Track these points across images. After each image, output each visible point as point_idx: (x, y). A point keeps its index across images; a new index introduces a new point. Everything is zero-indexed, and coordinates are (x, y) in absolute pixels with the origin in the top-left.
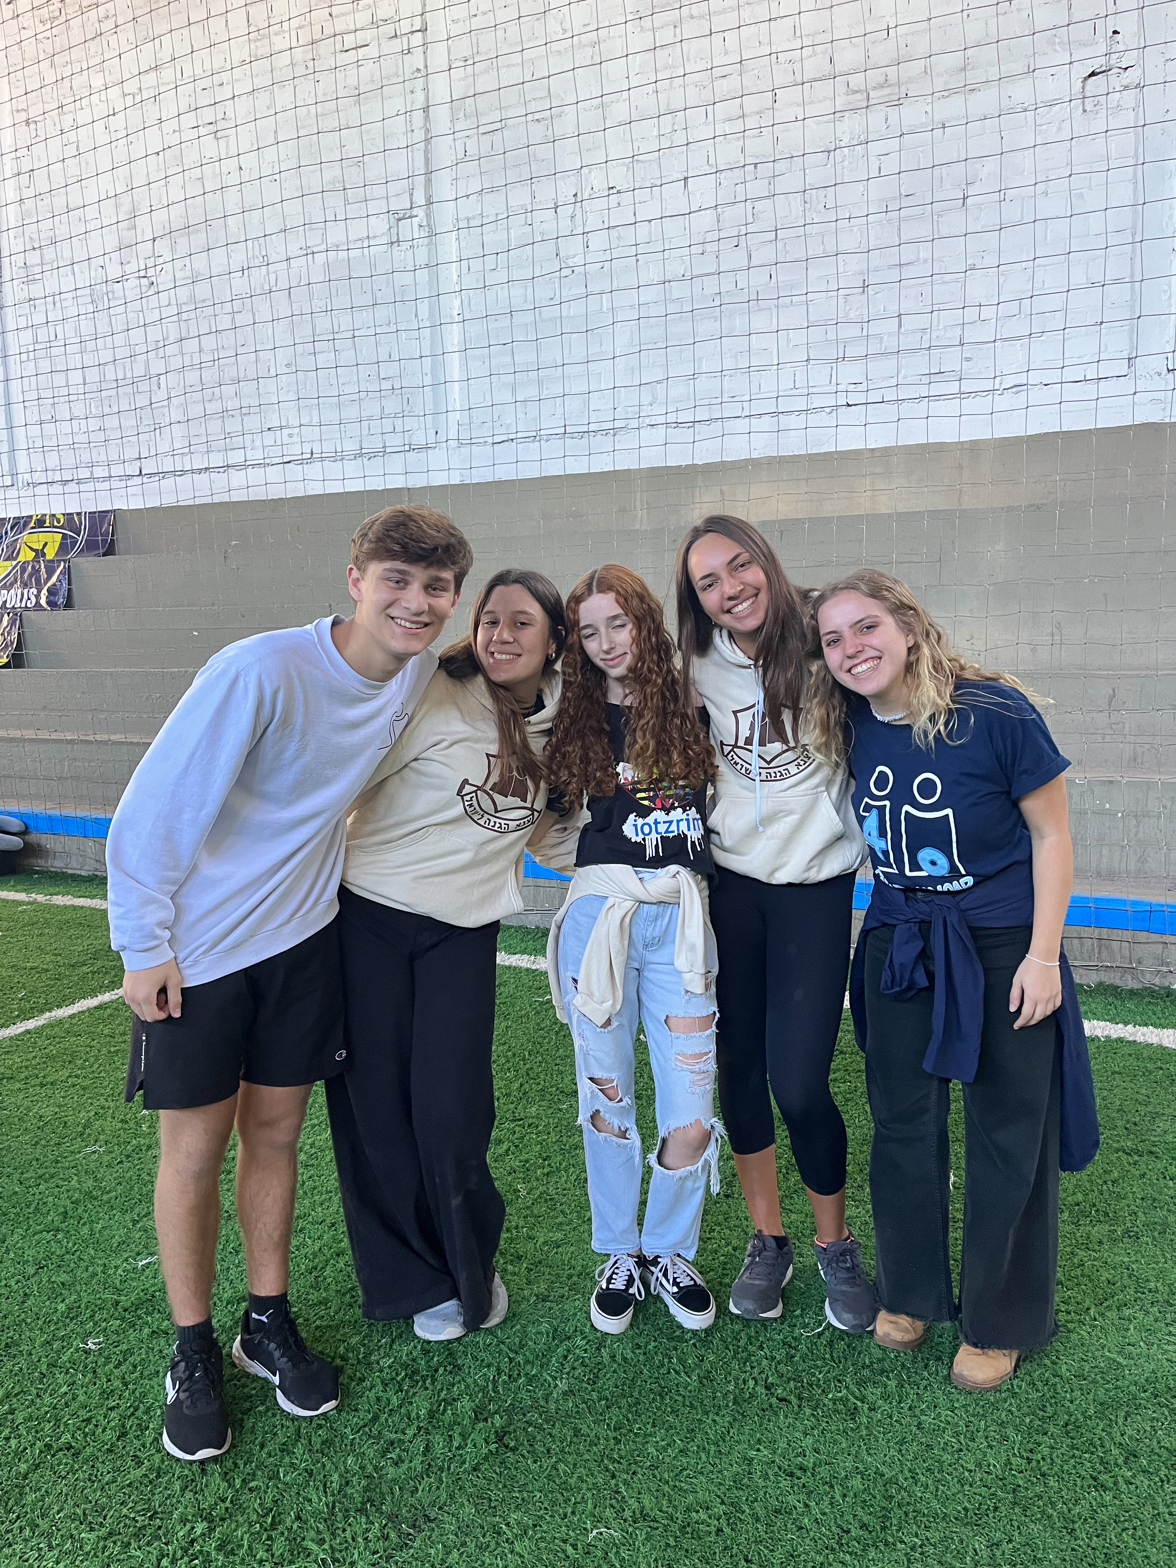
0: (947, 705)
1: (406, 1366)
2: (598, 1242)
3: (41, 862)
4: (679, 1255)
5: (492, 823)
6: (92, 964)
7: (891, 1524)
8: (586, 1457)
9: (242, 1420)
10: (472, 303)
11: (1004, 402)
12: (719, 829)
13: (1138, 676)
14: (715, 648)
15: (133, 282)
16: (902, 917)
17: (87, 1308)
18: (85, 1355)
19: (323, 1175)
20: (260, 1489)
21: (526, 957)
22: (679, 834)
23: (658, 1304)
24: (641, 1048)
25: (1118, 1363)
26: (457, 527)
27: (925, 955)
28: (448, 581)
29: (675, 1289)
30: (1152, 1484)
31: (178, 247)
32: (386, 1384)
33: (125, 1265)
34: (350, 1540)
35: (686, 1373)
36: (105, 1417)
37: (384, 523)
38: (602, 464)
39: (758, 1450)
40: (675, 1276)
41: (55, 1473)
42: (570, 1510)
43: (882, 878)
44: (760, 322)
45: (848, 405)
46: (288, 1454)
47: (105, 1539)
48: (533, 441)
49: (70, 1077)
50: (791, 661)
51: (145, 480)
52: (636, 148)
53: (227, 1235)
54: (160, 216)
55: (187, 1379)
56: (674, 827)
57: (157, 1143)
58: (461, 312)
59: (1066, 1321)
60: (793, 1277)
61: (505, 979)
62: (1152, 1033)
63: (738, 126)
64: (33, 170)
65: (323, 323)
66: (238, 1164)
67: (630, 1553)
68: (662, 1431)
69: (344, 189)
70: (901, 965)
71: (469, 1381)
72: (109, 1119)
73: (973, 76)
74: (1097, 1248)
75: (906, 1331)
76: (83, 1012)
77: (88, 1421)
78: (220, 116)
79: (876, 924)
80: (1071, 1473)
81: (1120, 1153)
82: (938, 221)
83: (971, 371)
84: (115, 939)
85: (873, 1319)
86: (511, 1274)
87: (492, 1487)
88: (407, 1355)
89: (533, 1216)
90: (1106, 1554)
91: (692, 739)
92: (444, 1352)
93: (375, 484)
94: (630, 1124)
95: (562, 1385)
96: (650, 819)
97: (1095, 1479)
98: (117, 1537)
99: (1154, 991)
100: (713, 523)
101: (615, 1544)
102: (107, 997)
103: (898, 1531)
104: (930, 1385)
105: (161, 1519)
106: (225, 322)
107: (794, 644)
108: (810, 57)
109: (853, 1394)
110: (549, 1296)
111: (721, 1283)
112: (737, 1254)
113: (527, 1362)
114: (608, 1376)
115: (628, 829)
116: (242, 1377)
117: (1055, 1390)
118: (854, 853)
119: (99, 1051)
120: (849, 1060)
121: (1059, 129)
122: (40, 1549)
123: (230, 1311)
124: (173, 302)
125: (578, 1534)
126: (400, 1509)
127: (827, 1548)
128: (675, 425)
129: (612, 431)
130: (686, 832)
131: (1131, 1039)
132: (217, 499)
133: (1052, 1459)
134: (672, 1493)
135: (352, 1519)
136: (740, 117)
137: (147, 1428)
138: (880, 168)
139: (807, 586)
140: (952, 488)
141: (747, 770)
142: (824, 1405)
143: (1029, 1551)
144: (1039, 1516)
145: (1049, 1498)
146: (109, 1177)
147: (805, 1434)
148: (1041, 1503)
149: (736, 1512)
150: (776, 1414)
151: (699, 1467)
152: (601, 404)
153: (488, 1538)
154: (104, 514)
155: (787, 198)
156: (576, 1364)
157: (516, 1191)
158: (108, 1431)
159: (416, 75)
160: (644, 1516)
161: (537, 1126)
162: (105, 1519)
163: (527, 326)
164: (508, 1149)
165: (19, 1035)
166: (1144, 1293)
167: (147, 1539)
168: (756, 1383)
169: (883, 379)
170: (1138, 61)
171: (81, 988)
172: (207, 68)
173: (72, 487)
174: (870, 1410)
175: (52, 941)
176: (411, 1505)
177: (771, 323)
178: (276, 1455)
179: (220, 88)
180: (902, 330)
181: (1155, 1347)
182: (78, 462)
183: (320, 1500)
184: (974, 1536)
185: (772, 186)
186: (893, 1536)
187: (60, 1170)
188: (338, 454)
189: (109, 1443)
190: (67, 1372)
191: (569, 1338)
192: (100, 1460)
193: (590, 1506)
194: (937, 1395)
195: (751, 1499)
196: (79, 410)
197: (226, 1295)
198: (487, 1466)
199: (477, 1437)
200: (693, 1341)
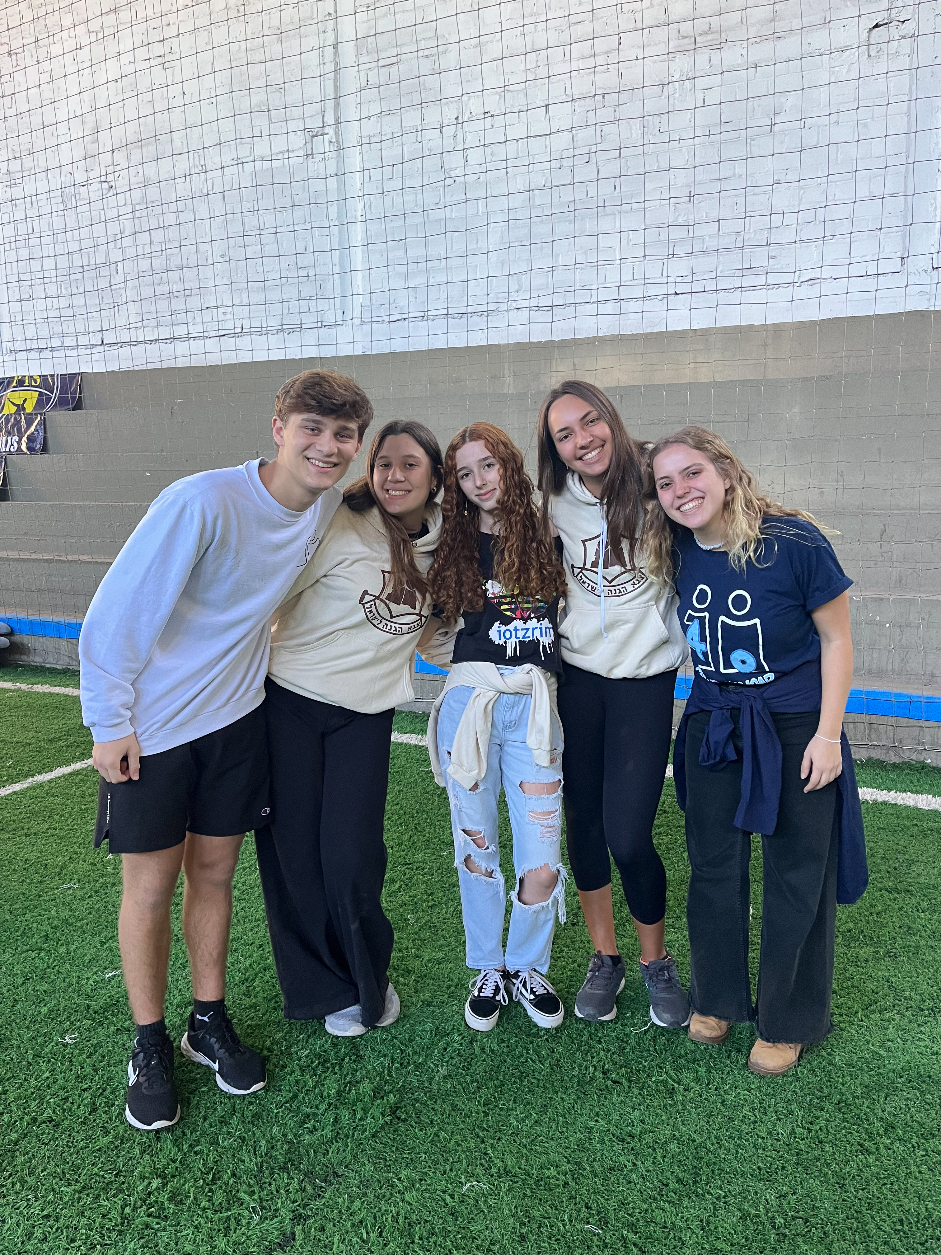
0: (757, 535)
1: (319, 1056)
2: (471, 960)
3: (25, 658)
4: (535, 970)
5: (389, 627)
6: (67, 739)
7: (701, 1179)
8: (462, 1126)
9: (189, 1098)
10: (373, 205)
11: (803, 292)
12: (568, 634)
13: (904, 514)
14: (569, 489)
15: (96, 186)
16: (716, 705)
17: (64, 1011)
18: (63, 1048)
19: (252, 907)
20: (203, 1152)
21: (414, 736)
22: (534, 639)
25: (880, 1055)
26: (361, 388)
27: (734, 735)
28: (353, 430)
29: (532, 997)
30: (906, 1149)
31: (133, 157)
32: (304, 1070)
33: (95, 977)
34: (275, 1192)
35: (540, 1061)
36: (79, 1096)
37: (303, 382)
38: (477, 339)
39: (597, 1121)
40: (532, 986)
41: (40, 1140)
42: (448, 1168)
43: (701, 674)
44: (606, 225)
45: (676, 294)
46: (225, 1125)
47: (80, 1192)
48: (422, 320)
49: (48, 829)
50: (629, 499)
51: (106, 348)
52: (506, 80)
53: (176, 954)
54: (118, 132)
55: (145, 1067)
56: (529, 634)
57: (120, 882)
58: (363, 213)
59: (840, 1022)
60: (625, 987)
61: (398, 753)
62: (910, 797)
63: (590, 63)
64: (15, 94)
65: (251, 221)
66: (184, 897)
67: (496, 1201)
68: (522, 1106)
69: (268, 111)
71: (369, 1067)
72: (81, 862)
73: (780, 26)
74: (864, 965)
75: (712, 1028)
76: (59, 778)
77: (66, 1099)
78: (168, 50)
79: (696, 710)
80: (842, 1141)
81: (883, 892)
82: (750, 144)
83: (776, 267)
84: (87, 718)
86: (402, 985)
87: (387, 1150)
88: (320, 1048)
89: (420, 939)
90: (869, 1203)
91: (546, 561)
92: (349, 1045)
93: (295, 354)
95: (443, 1071)
96: (511, 627)
97: (861, 1145)
98: (89, 1191)
99: (912, 765)
100: (569, 386)
101: (483, 1194)
102: (78, 766)
103: (706, 1185)
104: (732, 1071)
105: (124, 1176)
106: (171, 219)
107: (632, 486)
108: (648, 8)
109: (671, 1078)
110: (433, 1002)
111: (568, 992)
112: (581, 969)
113: (415, 1053)
114: (479, 1064)
115: (493, 634)
116: (189, 1064)
117: (830, 1075)
119: (73, 808)
120: (671, 818)
121: (849, 71)
122: (29, 1200)
123: (179, 1013)
124: (129, 202)
125: (455, 1187)
126: (314, 1167)
127: (650, 1198)
128: (537, 308)
129: (485, 313)
130: (539, 638)
131: (893, 802)
132: (165, 365)
133: (827, 1130)
134: (529, 1154)
135: (276, 1175)
136: (591, 56)
137: (113, 1105)
138: (704, 99)
139: (642, 439)
140: (758, 362)
141: (592, 588)
142: (649, 1086)
143: (809, 1201)
144: (817, 1174)
145: (825, 1160)
146: (81, 908)
147: (634, 1109)
148: (819, 1164)
149: (579, 1169)
150: (611, 1094)
151: (550, 1134)
152: (476, 290)
153: (384, 1190)
154: (73, 376)
155: (629, 123)
156: (453, 1055)
157: (407, 920)
158: (82, 1108)
159: (327, 18)
160: (507, 1173)
161: (423, 869)
162: (79, 1177)
163: (417, 225)
164: (400, 887)
165: (8, 795)
166: (901, 1001)
167: (113, 1192)
168: (595, 1070)
169: (705, 273)
170: (913, 16)
171: (58, 759)
172: (157, 9)
173: (47, 354)
174: (685, 1090)
175: (34, 721)
176: (323, 1164)
177: (615, 226)
178: (216, 1125)
179: (168, 27)
180: (721, 233)
181: (909, 1042)
182: (51, 333)
183: (251, 1161)
184: (766, 1189)
185: (617, 113)
186: (702, 1189)
187: (42, 902)
188: (264, 329)
189: (83, 1117)
190: (49, 1061)
191: (448, 1034)
192: (76, 1130)
193: (464, 1164)
194: (737, 1079)
195: (591, 1159)
196: (52, 290)
197: (175, 1001)
198: (383, 1134)
199: (375, 1112)
200: (546, 1037)
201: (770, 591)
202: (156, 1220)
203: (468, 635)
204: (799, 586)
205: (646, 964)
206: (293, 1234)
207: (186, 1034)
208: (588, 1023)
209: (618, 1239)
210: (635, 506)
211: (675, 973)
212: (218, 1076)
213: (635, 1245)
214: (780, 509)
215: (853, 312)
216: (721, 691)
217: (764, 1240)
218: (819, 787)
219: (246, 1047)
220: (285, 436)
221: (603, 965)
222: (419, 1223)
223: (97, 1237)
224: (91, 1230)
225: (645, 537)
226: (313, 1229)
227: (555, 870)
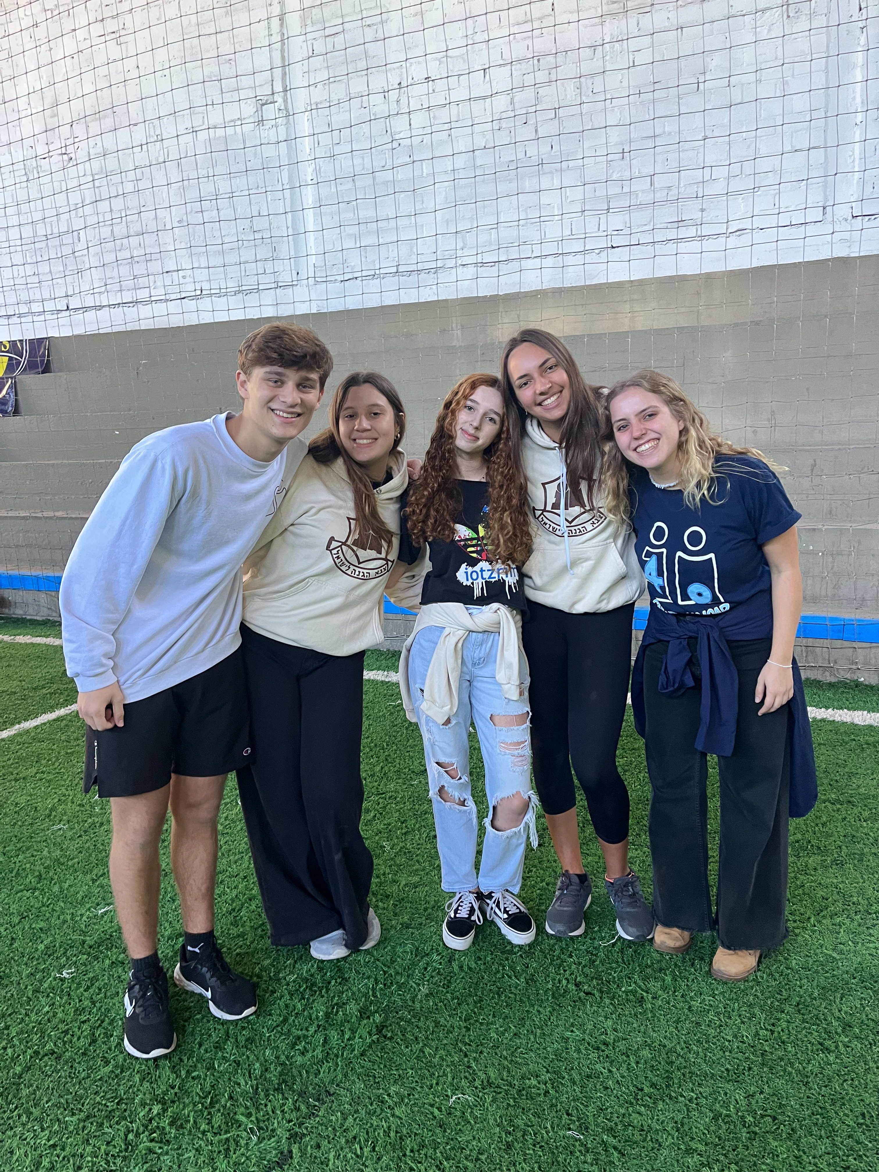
1: (306, 980)
3: (6, 611)
4: (507, 891)
5: (357, 573)
6: (50, 687)
7: (673, 1083)
8: (445, 1042)
9: (184, 1026)
10: (322, 170)
11: (731, 242)
13: (832, 450)
15: (56, 159)
16: (673, 635)
17: (60, 947)
18: (61, 983)
19: (236, 840)
20: (200, 1077)
21: (380, 672)
23: (493, 927)
24: (473, 737)
25: (833, 957)
27: (692, 663)
28: (314, 381)
29: (506, 916)
30: (863, 1046)
31: (92, 128)
32: (292, 994)
33: (88, 913)
34: (271, 1113)
35: (516, 977)
36: (79, 1028)
38: (428, 295)
39: (572, 1031)
41: (43, 1072)
42: (434, 1082)
43: (659, 606)
44: (547, 182)
45: (613, 247)
46: (220, 1050)
47: (85, 1121)
48: (373, 279)
49: (36, 773)
51: (72, 313)
52: (448, 45)
53: (166, 888)
54: (77, 105)
56: (495, 575)
57: (109, 822)
58: (314, 177)
59: (794, 928)
60: (591, 903)
62: (846, 714)
65: (207, 188)
67: (481, 1112)
68: (501, 1020)
69: (220, 80)
70: (675, 671)
71: (355, 989)
72: (69, 804)
74: (813, 873)
75: (676, 939)
76: (45, 724)
77: (66, 1032)
78: (121, 26)
79: (653, 641)
80: (804, 1041)
81: (827, 803)
82: (682, 101)
84: (70, 668)
85: (651, 930)
87: (376, 1067)
88: (307, 972)
89: (396, 865)
90: (832, 1099)
92: (334, 968)
93: (253, 314)
94: (467, 796)
95: (424, 990)
96: (477, 568)
97: (821, 1044)
98: (93, 1119)
99: (847, 684)
101: (469, 1106)
102: (62, 712)
103: (679, 1088)
104: (696, 978)
105: (126, 1104)
106: (129, 187)
107: (589, 430)
109: (640, 987)
110: (411, 924)
111: (538, 910)
112: (550, 888)
113: (397, 973)
114: (458, 982)
115: (461, 576)
117: (788, 979)
118: (634, 588)
119: (59, 753)
121: (769, 31)
122: (35, 1131)
123: (170, 945)
124: (89, 172)
125: (442, 1100)
126: (307, 1088)
127: (627, 1102)
128: (483, 264)
130: (504, 578)
132: (129, 328)
133: (789, 1031)
134: (510, 1066)
135: (271, 1096)
137: (112, 1036)
138: (634, 61)
140: (692, 309)
141: (553, 528)
142: (619, 996)
143: (776, 1100)
144: (782, 1073)
145: (789, 1059)
146: (72, 848)
147: (606, 1018)
148: (783, 1063)
149: (558, 1078)
150: (584, 1005)
151: (529, 1046)
152: (426, 248)
153: (375, 1106)
154: (40, 341)
155: (565, 85)
156: (433, 974)
157: (382, 847)
158: (82, 1040)
160: (490, 1084)
161: (396, 798)
162: (83, 1106)
163: (367, 187)
164: (375, 816)
166: (849, 905)
167: (116, 1119)
168: (568, 982)
169: (643, 225)
171: (42, 706)
173: (15, 320)
174: (653, 998)
175: (17, 670)
176: (316, 1084)
177: (556, 182)
178: (211, 1051)
179: (120, 4)
180: (654, 187)
181: (860, 945)
182: (19, 300)
183: (247, 1083)
184: (735, 1090)
186: (675, 1092)
187: (34, 843)
188: (222, 291)
189: (83, 1048)
190: (48, 996)
191: (428, 955)
192: (77, 1061)
193: (450, 1079)
194: (701, 985)
195: (568, 1068)
196: (18, 259)
197: (167, 933)
198: (371, 1052)
199: (362, 1031)
200: (520, 953)
201: (723, 527)
202: (159, 1145)
203: (435, 577)
205: (612, 881)
206: (290, 1152)
207: (179, 965)
208: (559, 939)
209: (598, 1143)
210: (592, 449)
211: (639, 888)
212: (210, 1002)
213: (615, 1148)
214: (730, 447)
217: (736, 1138)
218: (773, 710)
219: (237, 975)
220: (249, 389)
222: (410, 1136)
223: (102, 1163)
224: (97, 1157)
225: (603, 477)
226: (309, 1147)
227: (526, 797)
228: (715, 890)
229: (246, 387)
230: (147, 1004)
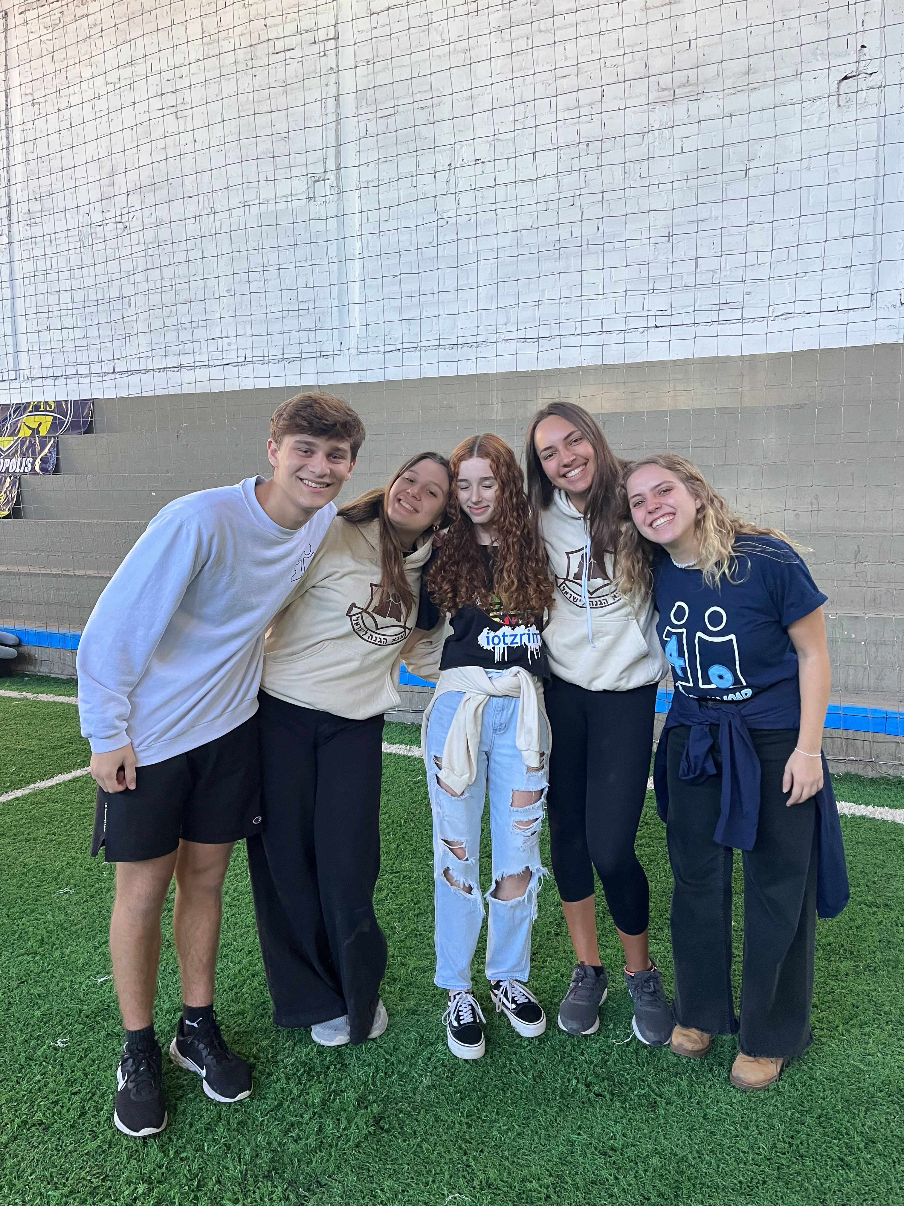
0: (730, 553)
1: (304, 1064)
3: (31, 668)
6: (68, 747)
8: (444, 1137)
9: (176, 1104)
10: (370, 245)
11: (777, 325)
13: (877, 536)
15: (111, 226)
17: (57, 1015)
18: (55, 1051)
19: (243, 913)
20: (189, 1159)
21: (403, 746)
25: (861, 1069)
27: (714, 750)
28: (345, 451)
29: (514, 1006)
30: (887, 1165)
31: (147, 199)
32: (289, 1078)
33: (87, 981)
34: (259, 1200)
35: (523, 1073)
36: (69, 1100)
38: (468, 369)
39: (579, 1134)
41: (29, 1143)
42: (431, 1179)
43: (681, 689)
44: (589, 262)
45: (657, 327)
46: (211, 1132)
47: (67, 1196)
48: (415, 351)
49: (48, 834)
51: (117, 376)
52: (496, 130)
54: (132, 176)
58: (361, 251)
59: (821, 1036)
60: (608, 998)
62: (887, 812)
63: (575, 113)
64: (36, 139)
65: (256, 260)
68: (504, 1118)
69: (274, 157)
71: (354, 1076)
72: (78, 867)
73: (754, 77)
74: (844, 979)
75: (695, 1042)
76: (60, 784)
77: (56, 1103)
78: (180, 101)
80: (822, 1156)
81: (863, 905)
82: (726, 187)
83: (751, 301)
84: (84, 729)
86: (388, 993)
87: (371, 1160)
88: (306, 1055)
89: (406, 947)
93: (294, 382)
95: (426, 1081)
97: (842, 1160)
98: (76, 1195)
99: (889, 780)
102: (78, 773)
103: (688, 1199)
104: (714, 1084)
105: (111, 1181)
106: (181, 257)
108: (630, 61)
109: (653, 1091)
111: (551, 1003)
112: (564, 979)
113: (399, 1062)
114: (462, 1074)
117: (811, 1089)
119: (72, 814)
120: (653, 830)
121: (820, 119)
123: (168, 1019)
124: (142, 241)
125: (438, 1199)
126: (298, 1177)
128: (524, 340)
129: (475, 344)
131: (871, 817)
132: (172, 391)
133: (808, 1144)
134: (511, 1167)
135: (260, 1183)
136: (576, 108)
137: (102, 1109)
138: (682, 147)
140: (735, 390)
142: (631, 1100)
144: (798, 1189)
145: (806, 1174)
146: (76, 913)
147: (616, 1122)
148: (800, 1178)
149: (561, 1182)
150: (594, 1106)
151: (533, 1147)
152: (467, 322)
153: (367, 1200)
154: (85, 402)
155: (611, 169)
156: (437, 1065)
157: (393, 928)
158: (71, 1111)
159: (330, 72)
160: (489, 1185)
161: (410, 878)
162: (67, 1181)
163: (411, 262)
164: (388, 895)
165: (10, 801)
166: (881, 1015)
167: (99, 1197)
168: (578, 1082)
169: (684, 307)
170: (880, 68)
171: (59, 766)
172: (171, 63)
173: (62, 381)
174: (667, 1104)
175: (38, 729)
176: (307, 1173)
177: (598, 263)
178: (202, 1132)
179: (180, 79)
180: (698, 270)
181: (889, 1057)
182: (66, 362)
183: (236, 1168)
185: (600, 160)
187: (39, 906)
188: (266, 358)
189: (72, 1121)
190: (41, 1064)
191: (432, 1044)
192: (65, 1134)
193: (447, 1176)
194: (719, 1093)
195: (573, 1172)
196: (68, 322)
197: (165, 1006)
198: (366, 1144)
199: (359, 1120)
200: (529, 1048)
201: (743, 607)
204: (773, 602)
207: (175, 1039)
208: (571, 1036)
214: (753, 529)
215: (826, 344)
216: (700, 706)
218: (801, 801)
220: (279, 458)
221: (585, 975)
228: (739, 992)
229: (277, 455)
230: (139, 1079)
